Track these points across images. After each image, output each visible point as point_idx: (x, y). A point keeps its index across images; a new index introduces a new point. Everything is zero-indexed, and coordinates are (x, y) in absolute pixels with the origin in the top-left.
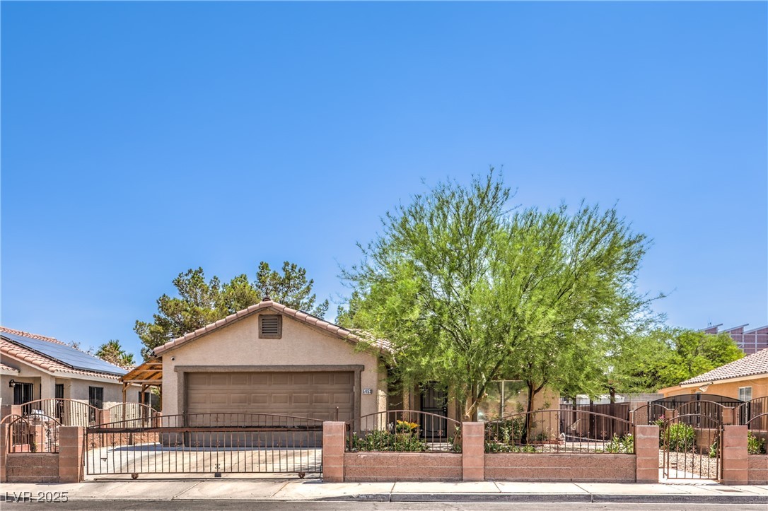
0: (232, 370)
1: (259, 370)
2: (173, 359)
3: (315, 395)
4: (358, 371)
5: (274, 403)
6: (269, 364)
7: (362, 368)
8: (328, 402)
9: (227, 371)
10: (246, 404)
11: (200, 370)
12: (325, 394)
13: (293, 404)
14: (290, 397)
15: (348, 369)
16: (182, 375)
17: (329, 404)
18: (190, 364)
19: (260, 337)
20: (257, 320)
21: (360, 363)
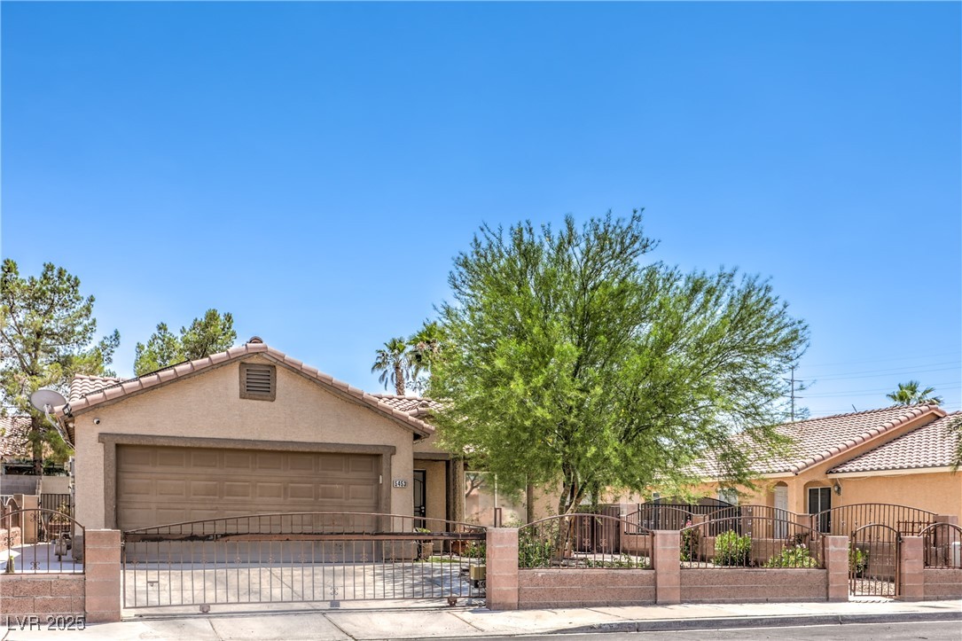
0: (197, 444)
1: (240, 446)
2: (98, 422)
3: (322, 486)
4: (389, 454)
5: (260, 496)
6: (257, 439)
7: (392, 450)
8: (341, 498)
9: (189, 445)
10: (217, 497)
11: (144, 442)
12: (337, 486)
13: (290, 499)
14: (285, 489)
15: (374, 451)
16: (113, 448)
17: (343, 500)
18: (124, 431)
19: (242, 397)
20: (238, 370)
21: (389, 443)
